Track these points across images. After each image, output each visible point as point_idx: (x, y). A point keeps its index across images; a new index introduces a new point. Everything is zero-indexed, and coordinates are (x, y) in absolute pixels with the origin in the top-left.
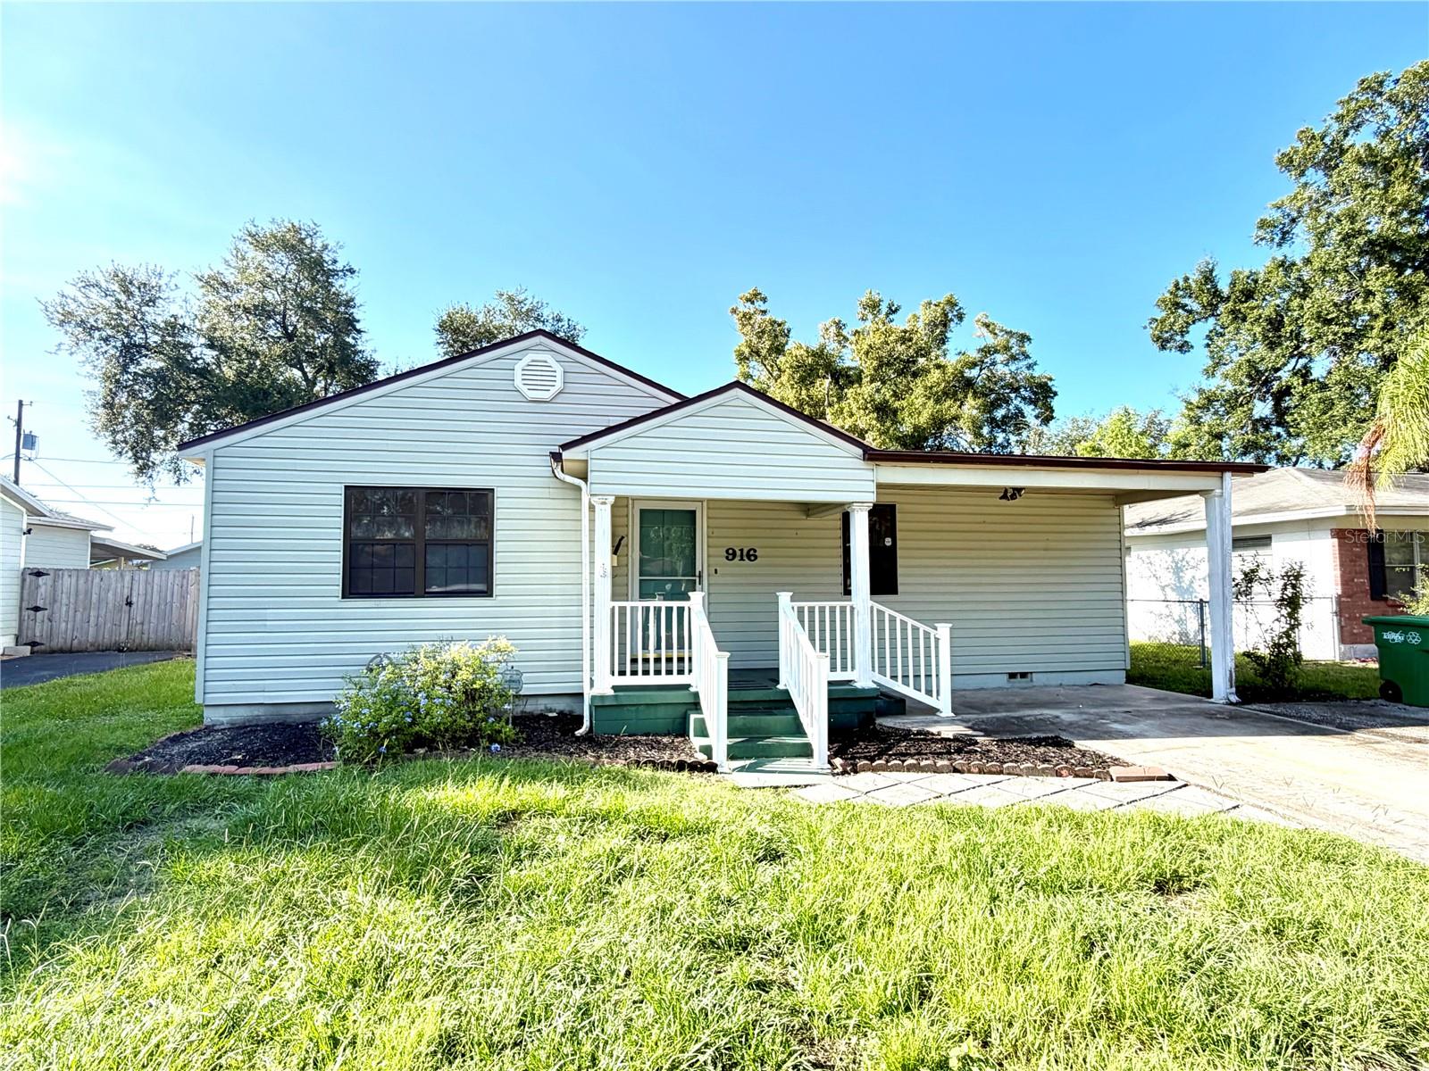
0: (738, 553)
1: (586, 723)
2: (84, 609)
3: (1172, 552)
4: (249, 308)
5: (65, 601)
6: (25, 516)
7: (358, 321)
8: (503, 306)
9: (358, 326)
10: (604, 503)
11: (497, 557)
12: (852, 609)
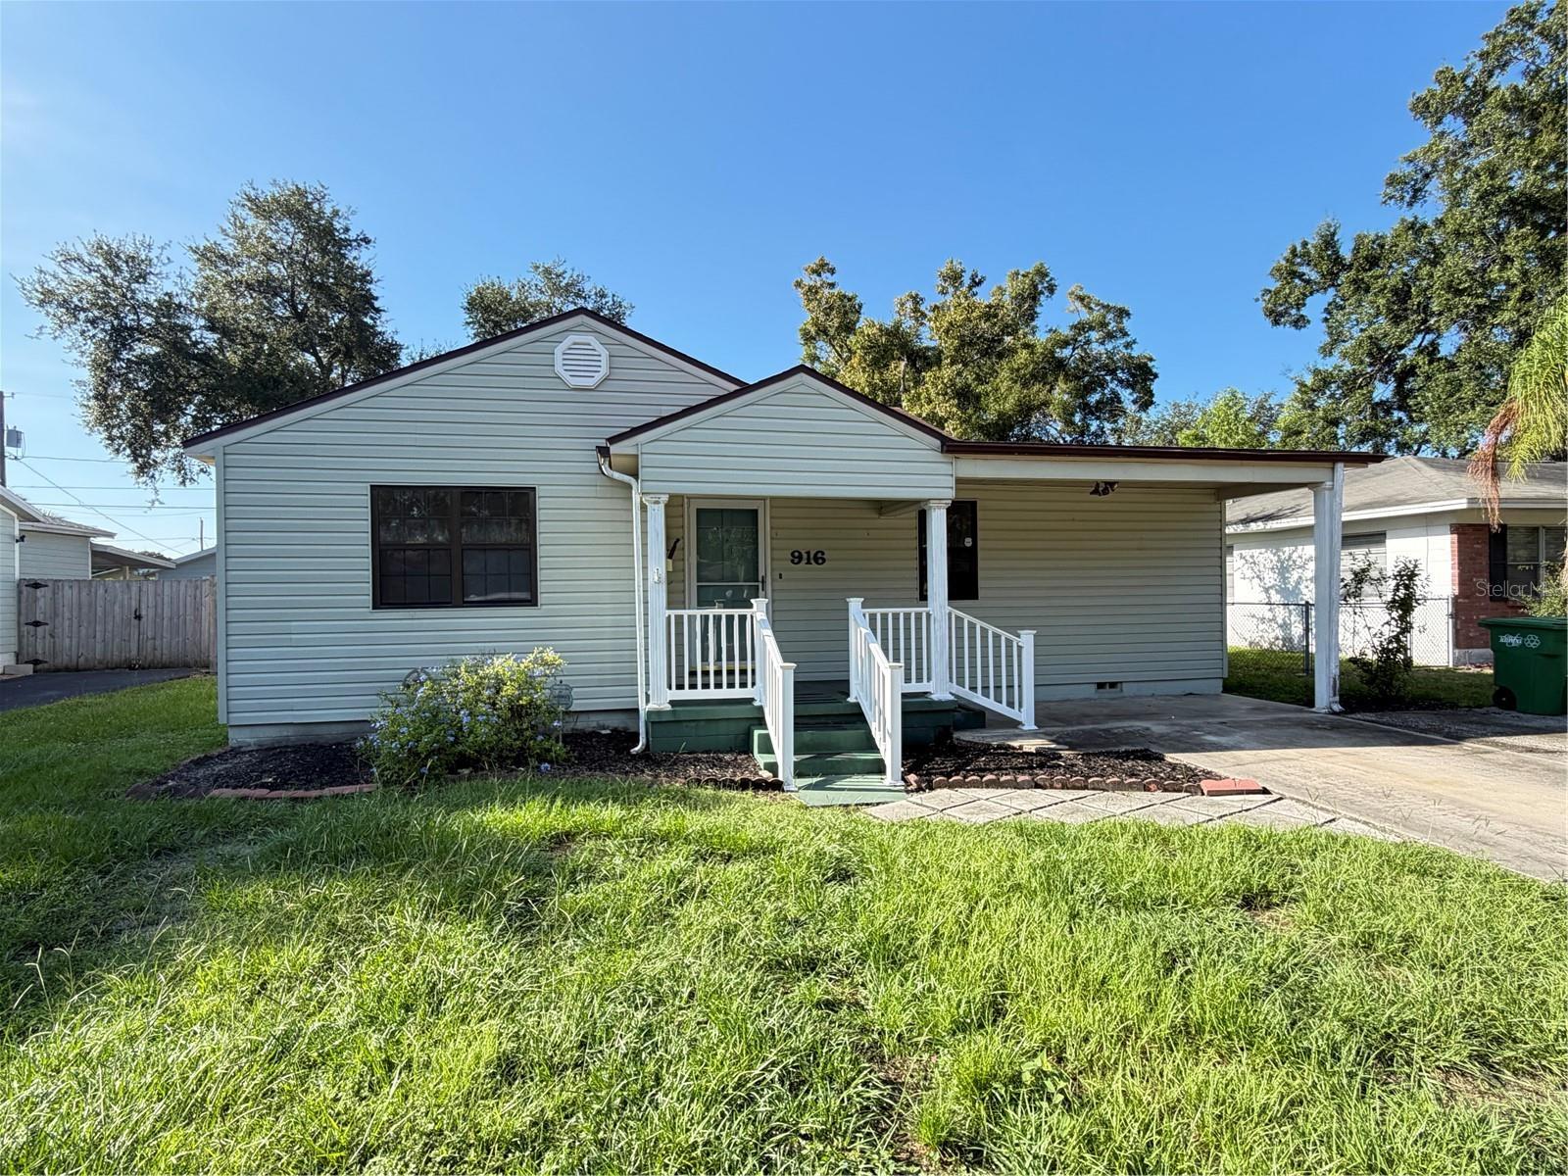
0: (805, 556)
1: (642, 741)
2: (89, 623)
3: (1278, 550)
4: (252, 284)
5: (67, 615)
6: (17, 522)
7: (376, 299)
8: (539, 280)
9: (377, 304)
10: (657, 502)
11: (541, 563)
12: (928, 615)
